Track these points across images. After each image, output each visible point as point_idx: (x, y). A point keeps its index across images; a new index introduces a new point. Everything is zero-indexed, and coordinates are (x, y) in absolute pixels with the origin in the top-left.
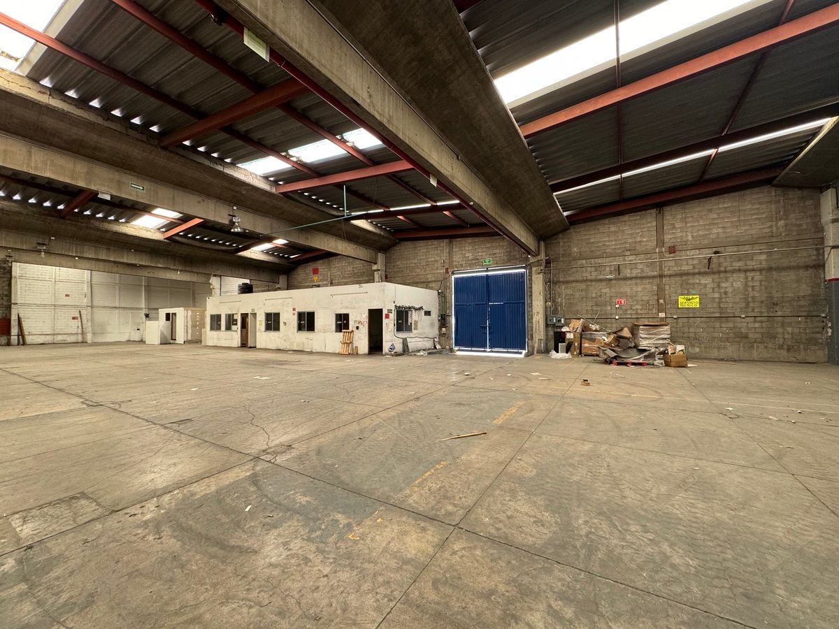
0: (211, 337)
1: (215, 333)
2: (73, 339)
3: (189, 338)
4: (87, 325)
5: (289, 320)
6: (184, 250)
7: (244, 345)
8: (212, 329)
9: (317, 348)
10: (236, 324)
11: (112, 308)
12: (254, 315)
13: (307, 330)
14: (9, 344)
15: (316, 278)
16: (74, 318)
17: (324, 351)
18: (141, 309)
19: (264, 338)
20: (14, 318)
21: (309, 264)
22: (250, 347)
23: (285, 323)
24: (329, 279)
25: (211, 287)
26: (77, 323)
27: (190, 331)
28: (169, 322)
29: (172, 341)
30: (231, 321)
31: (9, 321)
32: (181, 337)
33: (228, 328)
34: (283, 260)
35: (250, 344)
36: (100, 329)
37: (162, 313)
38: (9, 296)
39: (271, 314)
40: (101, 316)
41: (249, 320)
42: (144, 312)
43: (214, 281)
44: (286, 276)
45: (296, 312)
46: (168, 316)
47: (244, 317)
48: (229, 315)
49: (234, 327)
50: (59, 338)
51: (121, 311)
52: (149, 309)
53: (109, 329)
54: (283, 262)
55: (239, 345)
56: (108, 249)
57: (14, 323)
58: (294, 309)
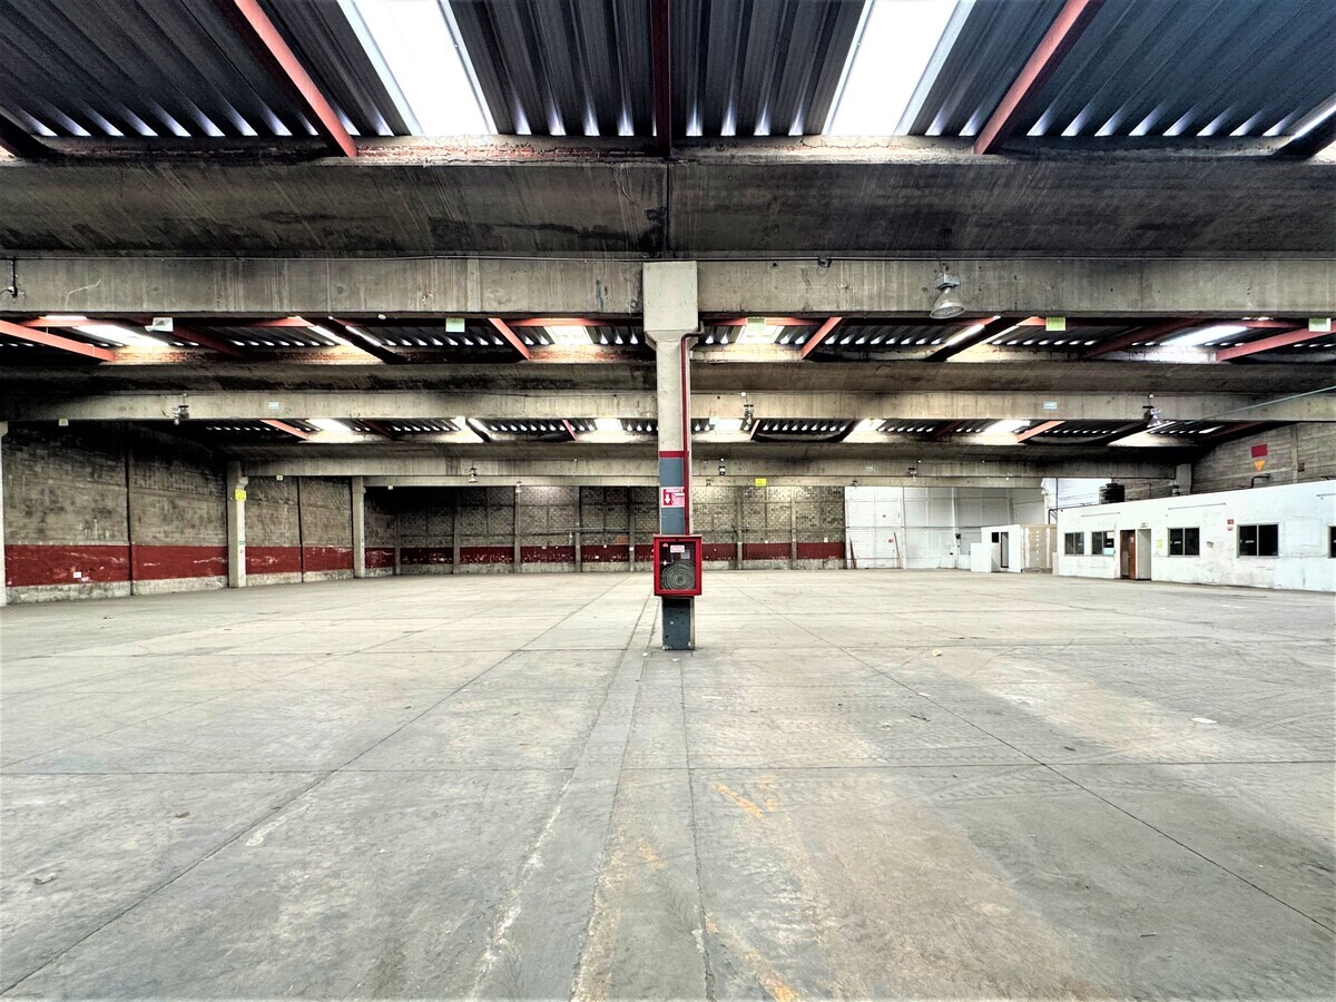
0: (1066, 564)
1: (1074, 559)
2: (889, 564)
3: (1028, 566)
4: (902, 548)
5: (1219, 540)
6: (1039, 451)
7: (1127, 575)
8: (1068, 552)
9: (1280, 582)
10: (1112, 546)
11: (923, 528)
12: (1147, 533)
13: (1260, 554)
14: (845, 568)
15: (1260, 463)
16: (890, 541)
17: (1301, 588)
18: (950, 528)
19: (1164, 565)
20: (848, 542)
21: (1243, 440)
22: (1139, 580)
23: (1211, 544)
24: (1295, 463)
25: (1043, 492)
26: (893, 545)
27: (1028, 556)
28: (998, 545)
29: (1002, 569)
30: (1101, 542)
31: (844, 544)
32: (1016, 562)
33: (1097, 550)
34: (1188, 440)
35: (1139, 573)
36: (913, 555)
37: (987, 533)
38: (843, 519)
39: (1180, 531)
40: (914, 537)
41: (1138, 539)
42: (954, 532)
43: (1048, 484)
44: (1189, 466)
45: (1235, 527)
46: (995, 537)
47: (1127, 535)
48: (1099, 534)
49: (1107, 551)
50: (879, 563)
51: (932, 531)
52: (960, 528)
53: (921, 553)
54: (1186, 443)
55: (1119, 575)
56: (961, 464)
57: (848, 547)
58: (1230, 522)
